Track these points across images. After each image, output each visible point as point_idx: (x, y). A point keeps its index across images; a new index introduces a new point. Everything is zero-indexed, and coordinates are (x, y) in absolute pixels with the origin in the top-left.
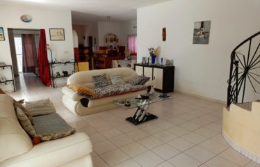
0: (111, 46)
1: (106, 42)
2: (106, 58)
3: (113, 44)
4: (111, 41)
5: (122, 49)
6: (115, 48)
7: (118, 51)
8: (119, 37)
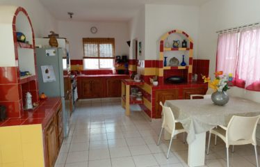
0: (174, 59)
1: (162, 50)
2: (154, 88)
3: (179, 55)
4: (175, 48)
5: (202, 67)
6: (183, 64)
7: (190, 71)
8: (194, 37)
